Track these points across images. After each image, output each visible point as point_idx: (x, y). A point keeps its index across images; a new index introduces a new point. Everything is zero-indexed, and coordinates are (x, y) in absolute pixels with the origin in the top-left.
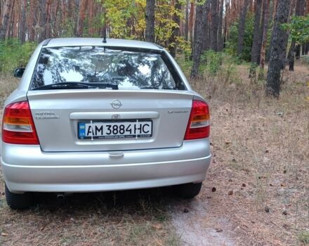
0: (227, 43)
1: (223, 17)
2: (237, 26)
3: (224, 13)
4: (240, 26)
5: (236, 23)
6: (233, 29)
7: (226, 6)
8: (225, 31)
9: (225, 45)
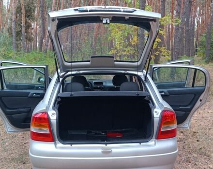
0: (198, 48)
1: (195, 30)
2: (206, 37)
3: (196, 27)
4: (207, 37)
5: (204, 35)
6: (203, 39)
7: (197, 22)
8: (197, 40)
9: (197, 50)
